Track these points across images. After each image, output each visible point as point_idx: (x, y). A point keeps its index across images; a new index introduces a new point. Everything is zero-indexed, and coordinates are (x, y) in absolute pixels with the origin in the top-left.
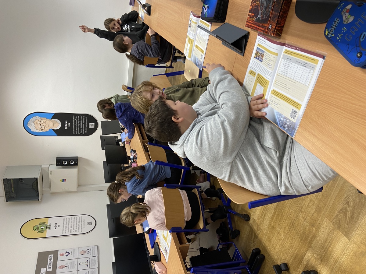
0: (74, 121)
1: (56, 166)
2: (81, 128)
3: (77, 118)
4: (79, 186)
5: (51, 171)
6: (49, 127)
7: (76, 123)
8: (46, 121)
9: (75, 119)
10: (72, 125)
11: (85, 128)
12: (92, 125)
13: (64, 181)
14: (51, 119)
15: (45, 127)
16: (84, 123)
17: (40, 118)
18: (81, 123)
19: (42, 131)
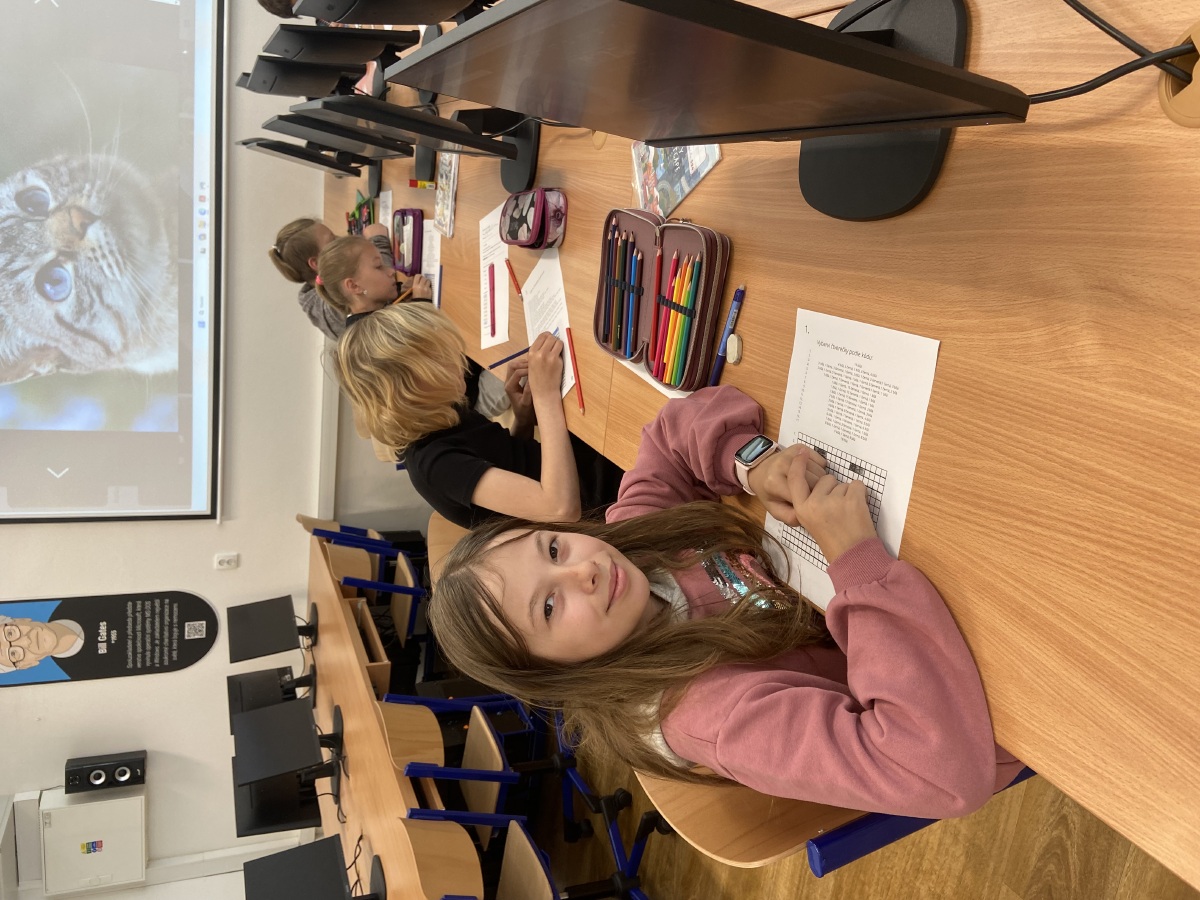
0: (130, 620)
1: (67, 792)
2: (157, 645)
3: (143, 610)
4: (150, 860)
5: (49, 815)
6: (40, 652)
7: (139, 628)
8: (29, 628)
9: (134, 611)
10: (122, 636)
11: (171, 643)
12: (195, 630)
13: (94, 846)
14: (50, 621)
15: (28, 653)
16: (166, 623)
17: (9, 620)
18: (157, 624)
19: (14, 669)
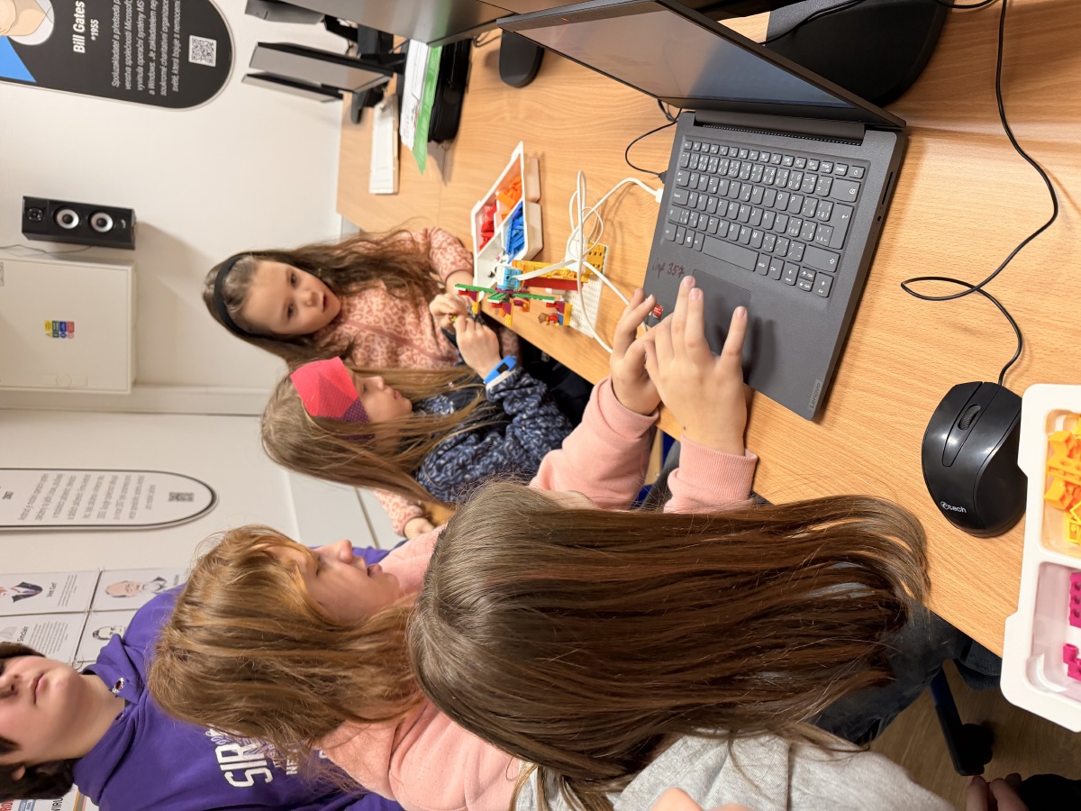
0: (116, 9)
2: (151, 59)
10: (106, 32)
11: (170, 62)
18: (153, 29)
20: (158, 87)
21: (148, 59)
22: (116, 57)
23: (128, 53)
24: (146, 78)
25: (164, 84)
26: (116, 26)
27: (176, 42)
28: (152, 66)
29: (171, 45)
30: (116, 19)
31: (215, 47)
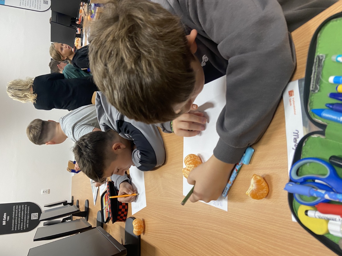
20: (23, 227)
21: (21, 222)
22: (13, 223)
23: (16, 221)
24: (20, 226)
25: (25, 226)
26: (13, 217)
27: (28, 216)
28: (22, 223)
29: (27, 217)
30: (14, 215)
31: (37, 215)
